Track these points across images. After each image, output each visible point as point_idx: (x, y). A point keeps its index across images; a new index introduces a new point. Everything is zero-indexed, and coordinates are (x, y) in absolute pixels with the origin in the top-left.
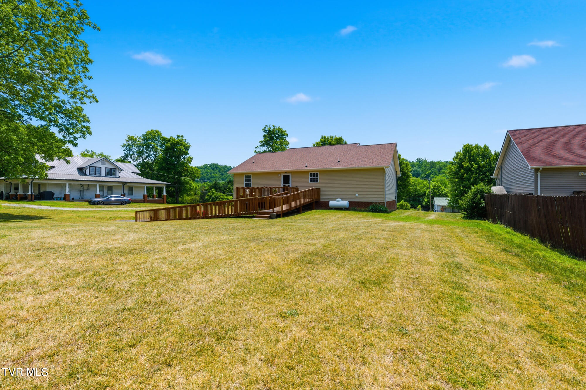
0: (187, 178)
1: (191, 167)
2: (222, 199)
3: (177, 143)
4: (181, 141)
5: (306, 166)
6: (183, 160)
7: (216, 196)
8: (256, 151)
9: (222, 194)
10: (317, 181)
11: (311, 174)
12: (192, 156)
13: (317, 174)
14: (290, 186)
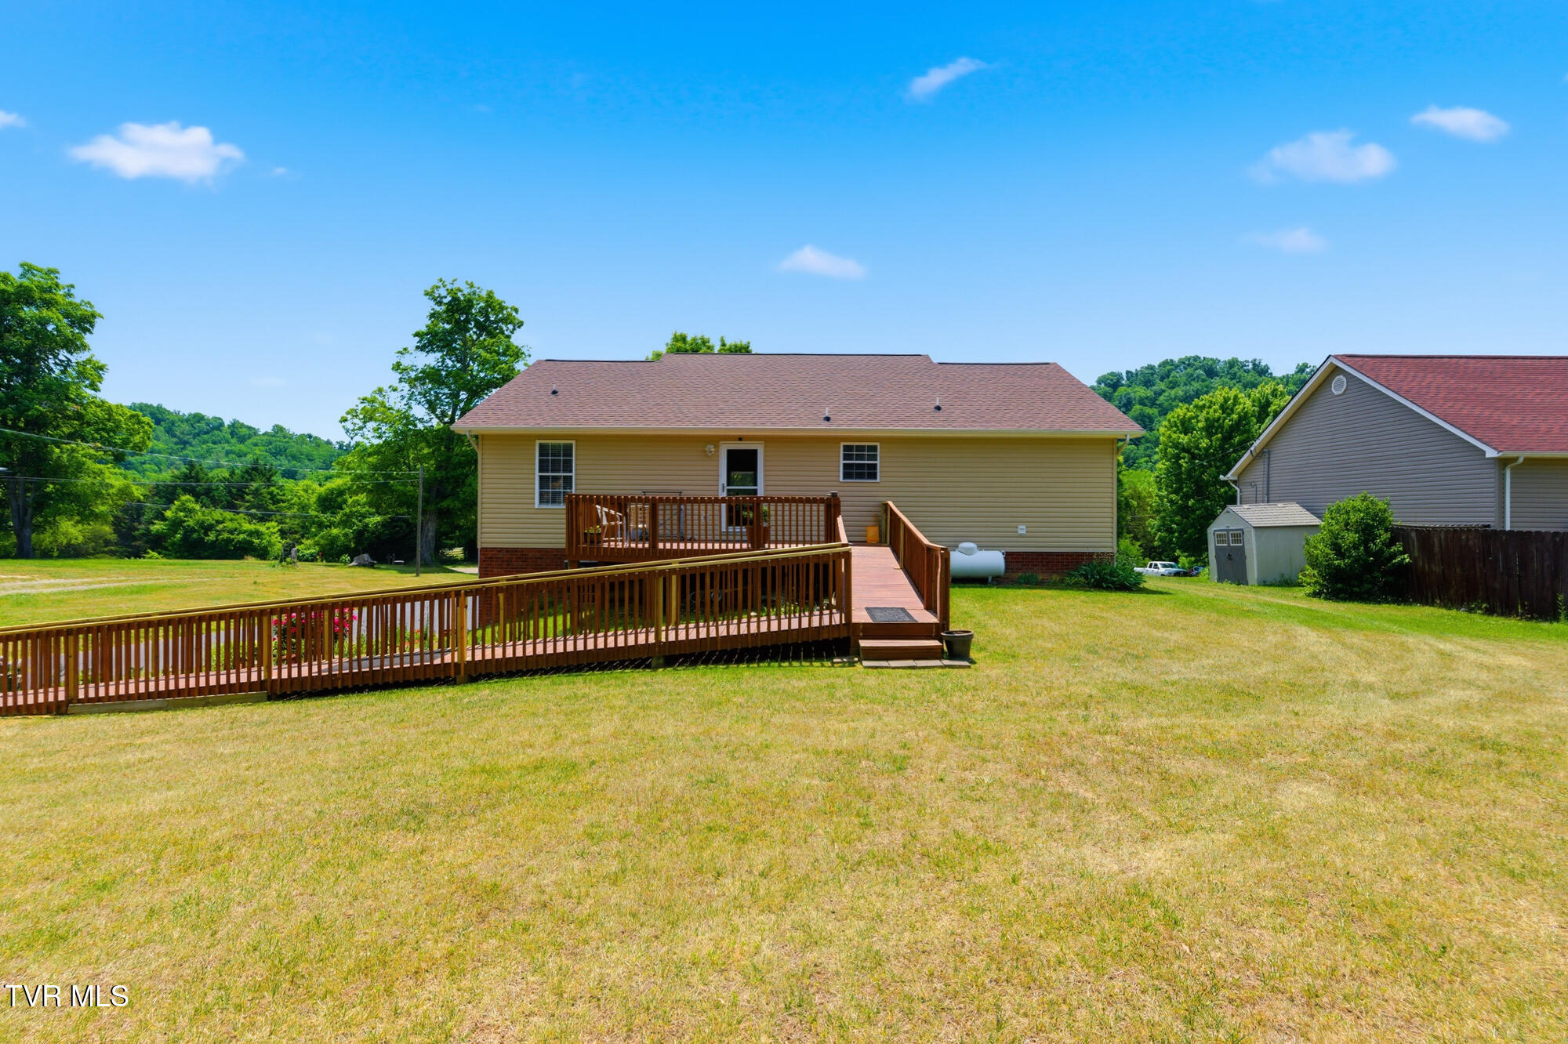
0: (83, 449)
1: (102, 405)
2: (231, 532)
3: (25, 296)
4: (49, 290)
5: (828, 419)
6: (57, 370)
7: (201, 524)
8: (398, 364)
9: (228, 514)
10: (873, 476)
11: (846, 448)
12: (100, 358)
13: (874, 448)
14: (761, 493)
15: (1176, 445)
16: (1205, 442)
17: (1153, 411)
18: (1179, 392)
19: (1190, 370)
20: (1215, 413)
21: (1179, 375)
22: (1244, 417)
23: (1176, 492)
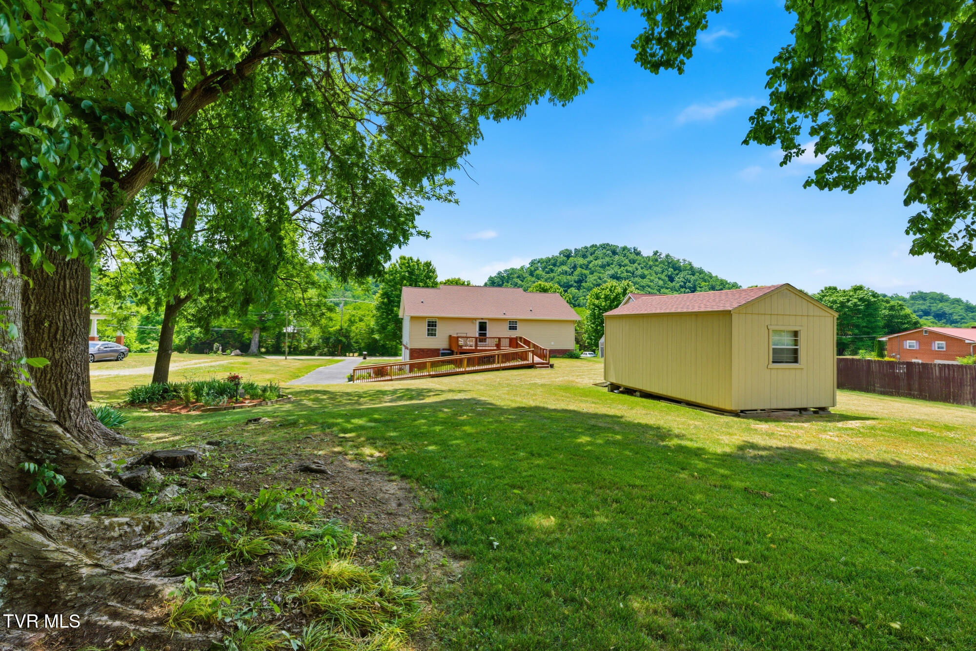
5: (504, 314)
10: (516, 329)
11: (509, 322)
13: (516, 322)
14: (487, 334)
15: (594, 304)
16: (603, 304)
17: (587, 272)
18: (599, 262)
19: (604, 251)
20: (607, 292)
21: (599, 253)
22: (618, 294)
23: (593, 323)
